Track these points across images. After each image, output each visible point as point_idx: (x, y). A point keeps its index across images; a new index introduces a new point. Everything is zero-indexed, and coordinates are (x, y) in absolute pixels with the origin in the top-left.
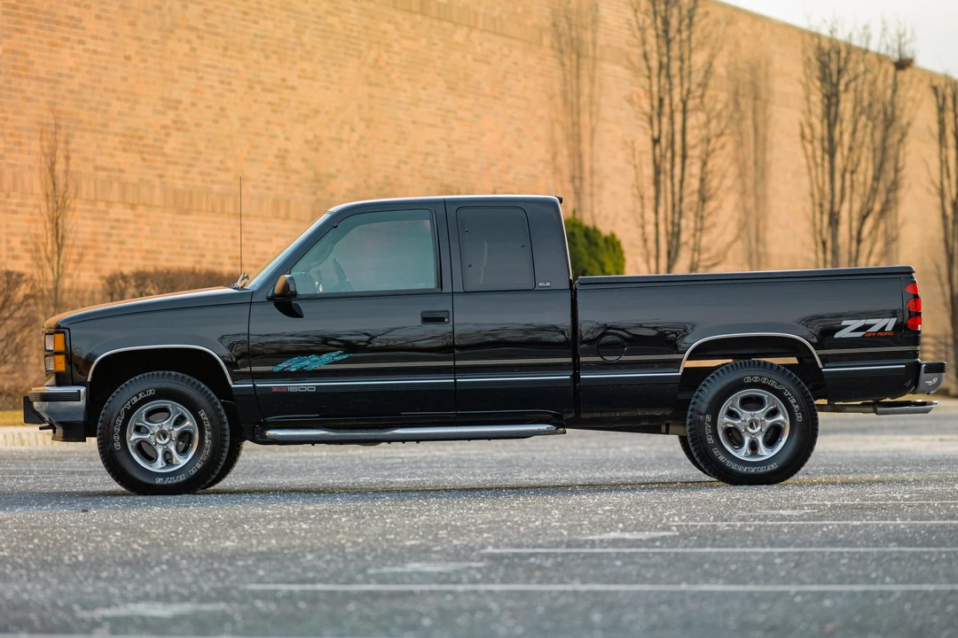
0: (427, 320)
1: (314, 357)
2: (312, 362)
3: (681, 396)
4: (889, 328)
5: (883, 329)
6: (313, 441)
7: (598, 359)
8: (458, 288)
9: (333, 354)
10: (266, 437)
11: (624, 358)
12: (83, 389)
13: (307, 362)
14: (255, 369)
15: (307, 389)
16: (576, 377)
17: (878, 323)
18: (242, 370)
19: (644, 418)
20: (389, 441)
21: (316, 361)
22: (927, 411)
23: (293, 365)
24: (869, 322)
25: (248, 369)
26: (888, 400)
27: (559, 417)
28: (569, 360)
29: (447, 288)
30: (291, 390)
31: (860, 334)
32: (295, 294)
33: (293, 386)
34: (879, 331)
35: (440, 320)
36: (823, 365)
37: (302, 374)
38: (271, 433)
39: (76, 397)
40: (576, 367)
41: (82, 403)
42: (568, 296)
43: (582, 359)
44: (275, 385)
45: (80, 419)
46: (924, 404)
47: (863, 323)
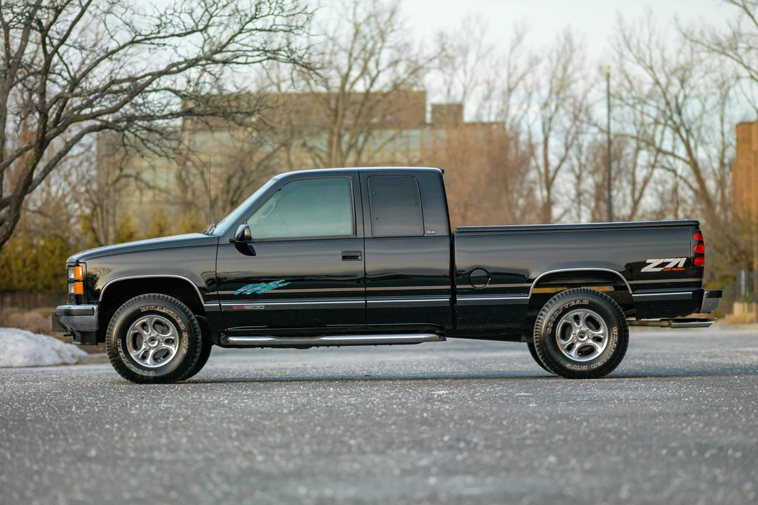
0: (344, 258)
1: (264, 285)
2: (262, 288)
3: (530, 314)
4: (681, 265)
5: (676, 266)
6: (262, 345)
7: (470, 286)
8: (368, 235)
9: (278, 282)
10: (228, 342)
11: (488, 286)
12: (95, 307)
13: (259, 288)
14: (220, 293)
15: (258, 308)
16: (453, 300)
17: (673, 262)
18: (211, 293)
19: (502, 330)
20: (318, 345)
21: (265, 287)
22: (708, 326)
23: (248, 289)
25: (216, 293)
26: (680, 317)
27: (441, 328)
28: (449, 287)
29: (360, 235)
30: (246, 308)
31: (659, 269)
32: (249, 238)
33: (249, 306)
34: (674, 267)
35: (354, 258)
36: (633, 291)
37: (255, 297)
38: (232, 339)
39: (91, 312)
40: (454, 293)
41: (94, 317)
42: (447, 241)
43: (458, 287)
44: (235, 305)
45: (95, 328)
46: (706, 320)
47: (662, 261)
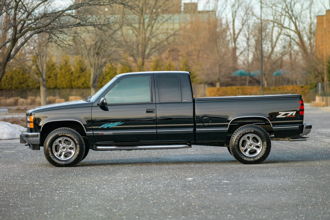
0: (147, 112)
1: (112, 124)
2: (112, 125)
3: (228, 135)
4: (294, 115)
5: (292, 115)
6: (112, 150)
7: (202, 124)
8: (157, 102)
9: (118, 123)
10: (97, 149)
11: (210, 124)
12: (39, 134)
13: (110, 125)
14: (93, 127)
15: (110, 134)
16: (195, 130)
17: (291, 113)
18: (89, 127)
19: (216, 143)
20: (136, 150)
21: (113, 125)
22: (306, 140)
23: (105, 126)
24: (287, 112)
25: (91, 127)
26: (293, 137)
27: (190, 142)
28: (193, 124)
29: (154, 102)
30: (105, 134)
31: (284, 116)
32: (106, 104)
34: (290, 115)
35: (152, 112)
36: (273, 126)
37: (108, 129)
38: (98, 147)
39: (37, 136)
40: (195, 127)
41: (38, 138)
42: (192, 104)
43: (197, 124)
44: (100, 132)
45: (39, 143)
46: (305, 138)
47: (285, 113)
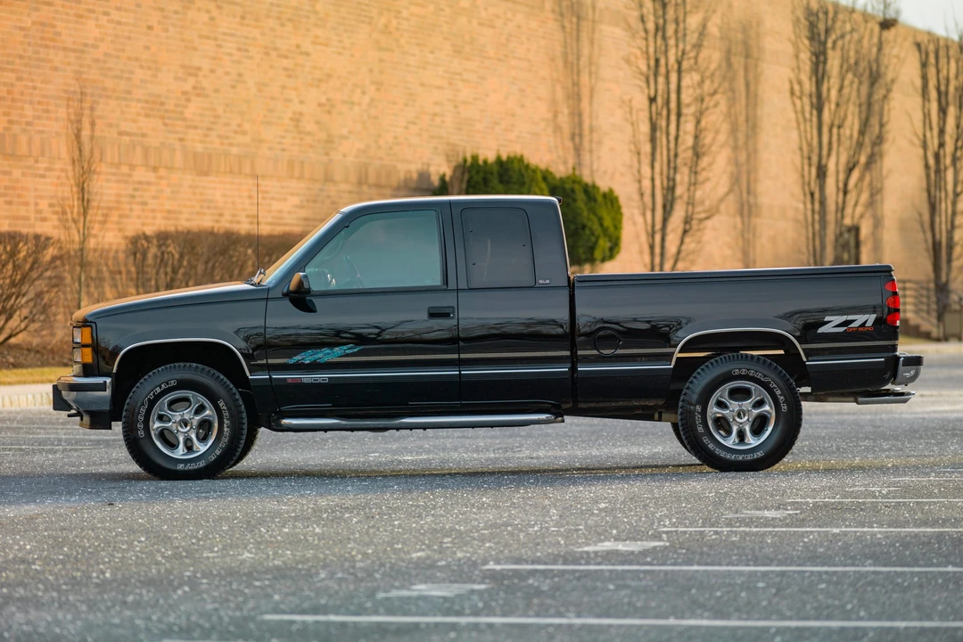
0: (433, 315)
1: (327, 351)
2: (325, 354)
3: (674, 387)
4: (869, 324)
5: (863, 325)
6: (325, 429)
7: (595, 352)
8: (462, 285)
9: (345, 347)
10: (281, 425)
11: (620, 352)
12: (109, 380)
13: (320, 355)
14: (270, 361)
15: (320, 381)
16: (573, 370)
17: (859, 319)
18: (259, 362)
19: (637, 408)
20: (398, 429)
21: (329, 354)
22: (905, 401)
23: (307, 357)
24: (850, 317)
25: (265, 361)
27: (558, 407)
28: (568, 353)
29: (452, 285)
30: (305, 381)
31: (841, 329)
32: (308, 291)
33: (307, 378)
34: (860, 326)
35: (446, 315)
36: (807, 358)
37: (316, 366)
38: (286, 421)
39: (102, 387)
40: (574, 361)
41: (108, 393)
42: (566, 292)
43: (580, 353)
44: (290, 376)
45: (107, 407)
46: (902, 394)
47: (844, 318)
